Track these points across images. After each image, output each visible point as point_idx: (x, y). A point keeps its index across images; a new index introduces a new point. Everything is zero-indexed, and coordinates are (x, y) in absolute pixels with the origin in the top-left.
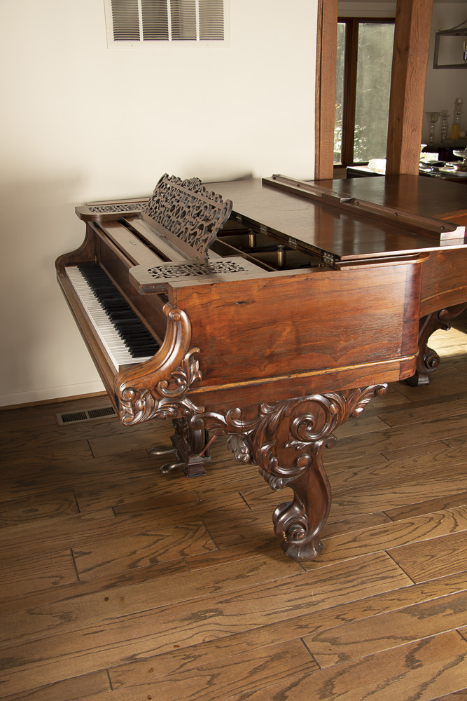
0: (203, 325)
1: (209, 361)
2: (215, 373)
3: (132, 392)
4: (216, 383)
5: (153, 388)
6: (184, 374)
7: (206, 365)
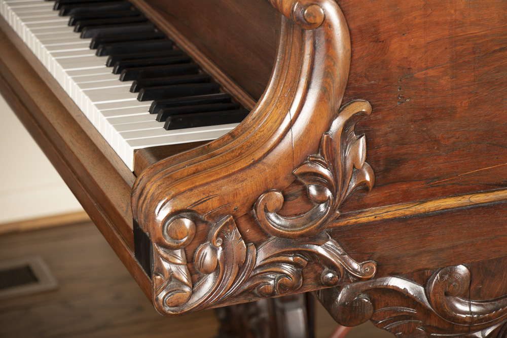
0: (382, 38)
1: (392, 137)
2: (406, 170)
3: (187, 222)
4: (407, 198)
5: (244, 211)
6: (325, 172)
7: (383, 148)
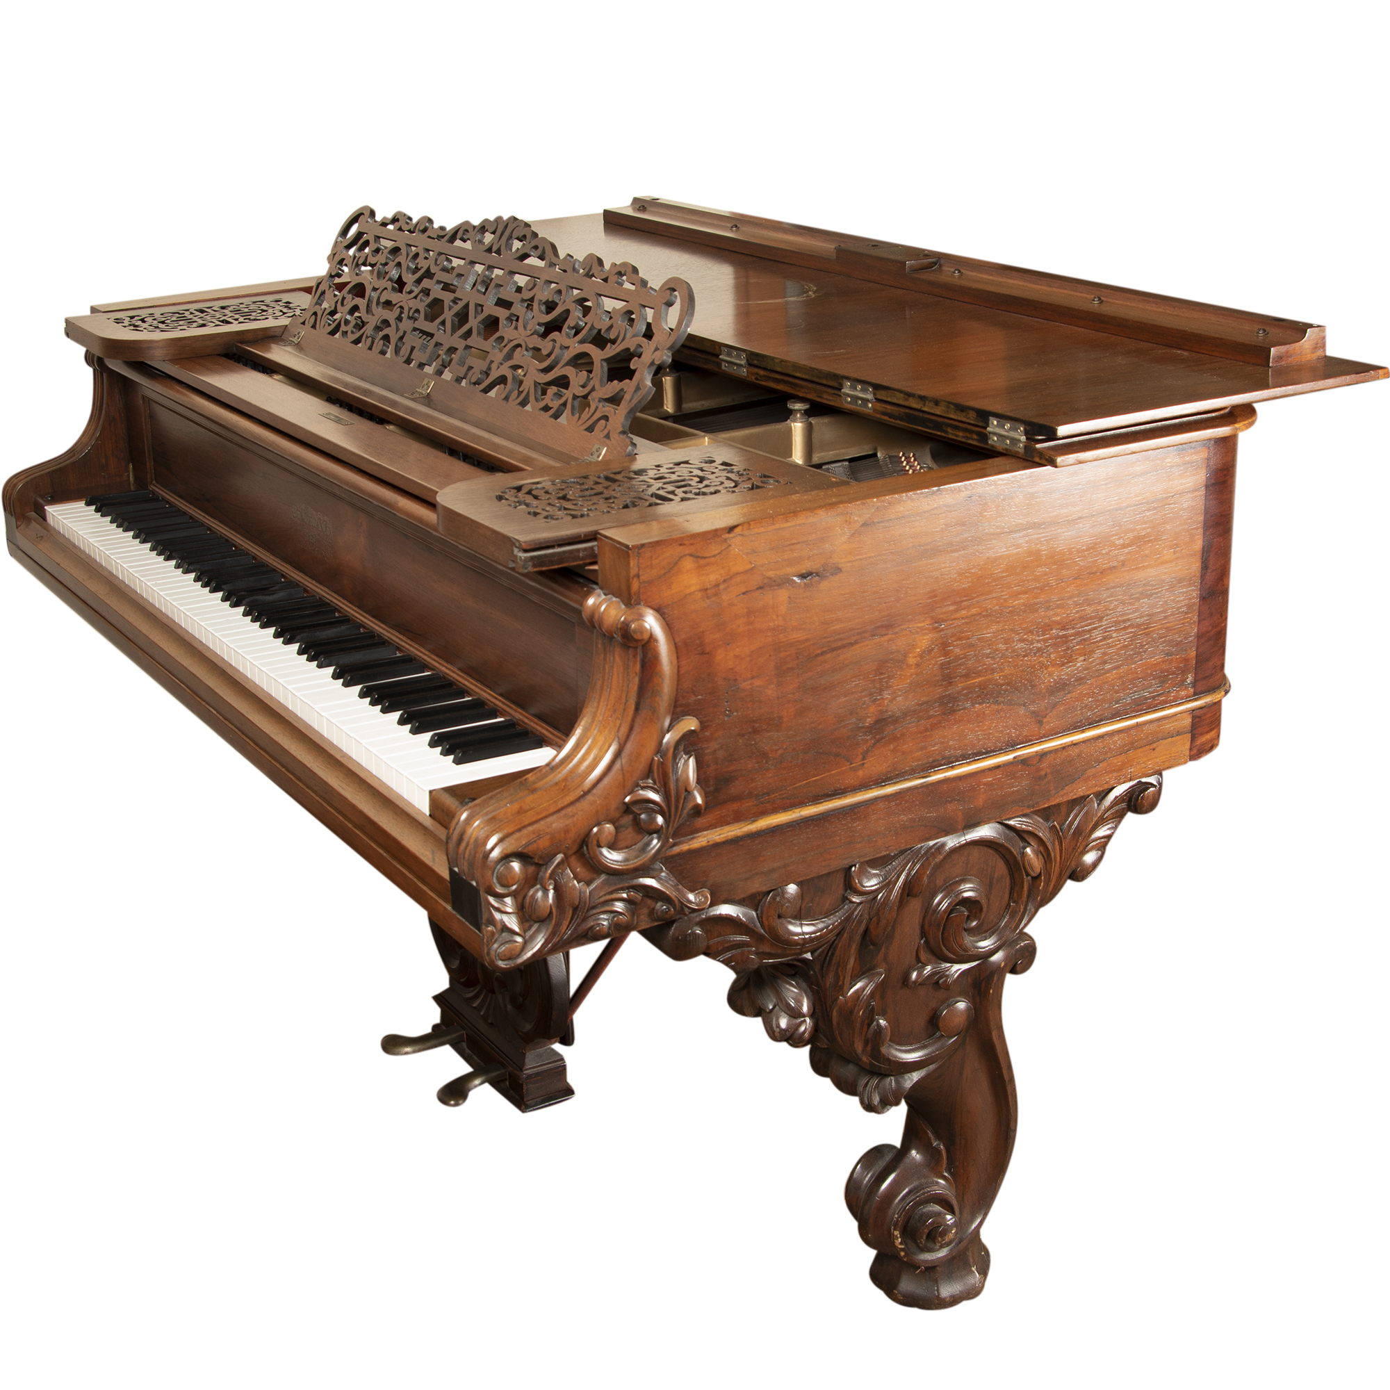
0: (708, 649)
1: (721, 754)
2: (736, 788)
3: (516, 866)
4: (738, 818)
5: (575, 848)
6: (655, 797)
7: (712, 767)
